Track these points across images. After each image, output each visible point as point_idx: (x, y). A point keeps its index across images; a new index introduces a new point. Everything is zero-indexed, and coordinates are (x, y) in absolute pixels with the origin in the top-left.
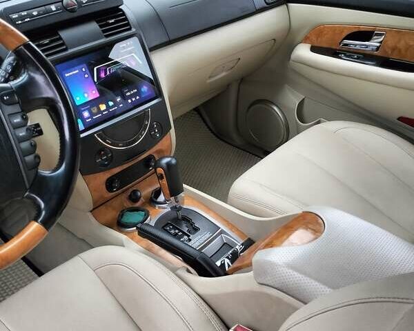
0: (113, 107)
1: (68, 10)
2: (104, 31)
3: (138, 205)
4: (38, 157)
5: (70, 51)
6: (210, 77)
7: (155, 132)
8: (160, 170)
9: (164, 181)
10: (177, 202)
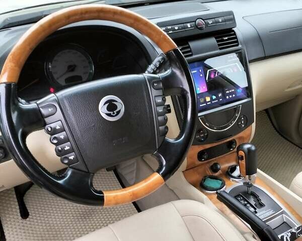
0: (215, 100)
1: (198, 28)
2: (219, 45)
3: (216, 174)
4: (167, 128)
5: (194, 57)
6: (289, 87)
7: (241, 123)
8: (241, 153)
9: (243, 162)
10: (250, 180)
